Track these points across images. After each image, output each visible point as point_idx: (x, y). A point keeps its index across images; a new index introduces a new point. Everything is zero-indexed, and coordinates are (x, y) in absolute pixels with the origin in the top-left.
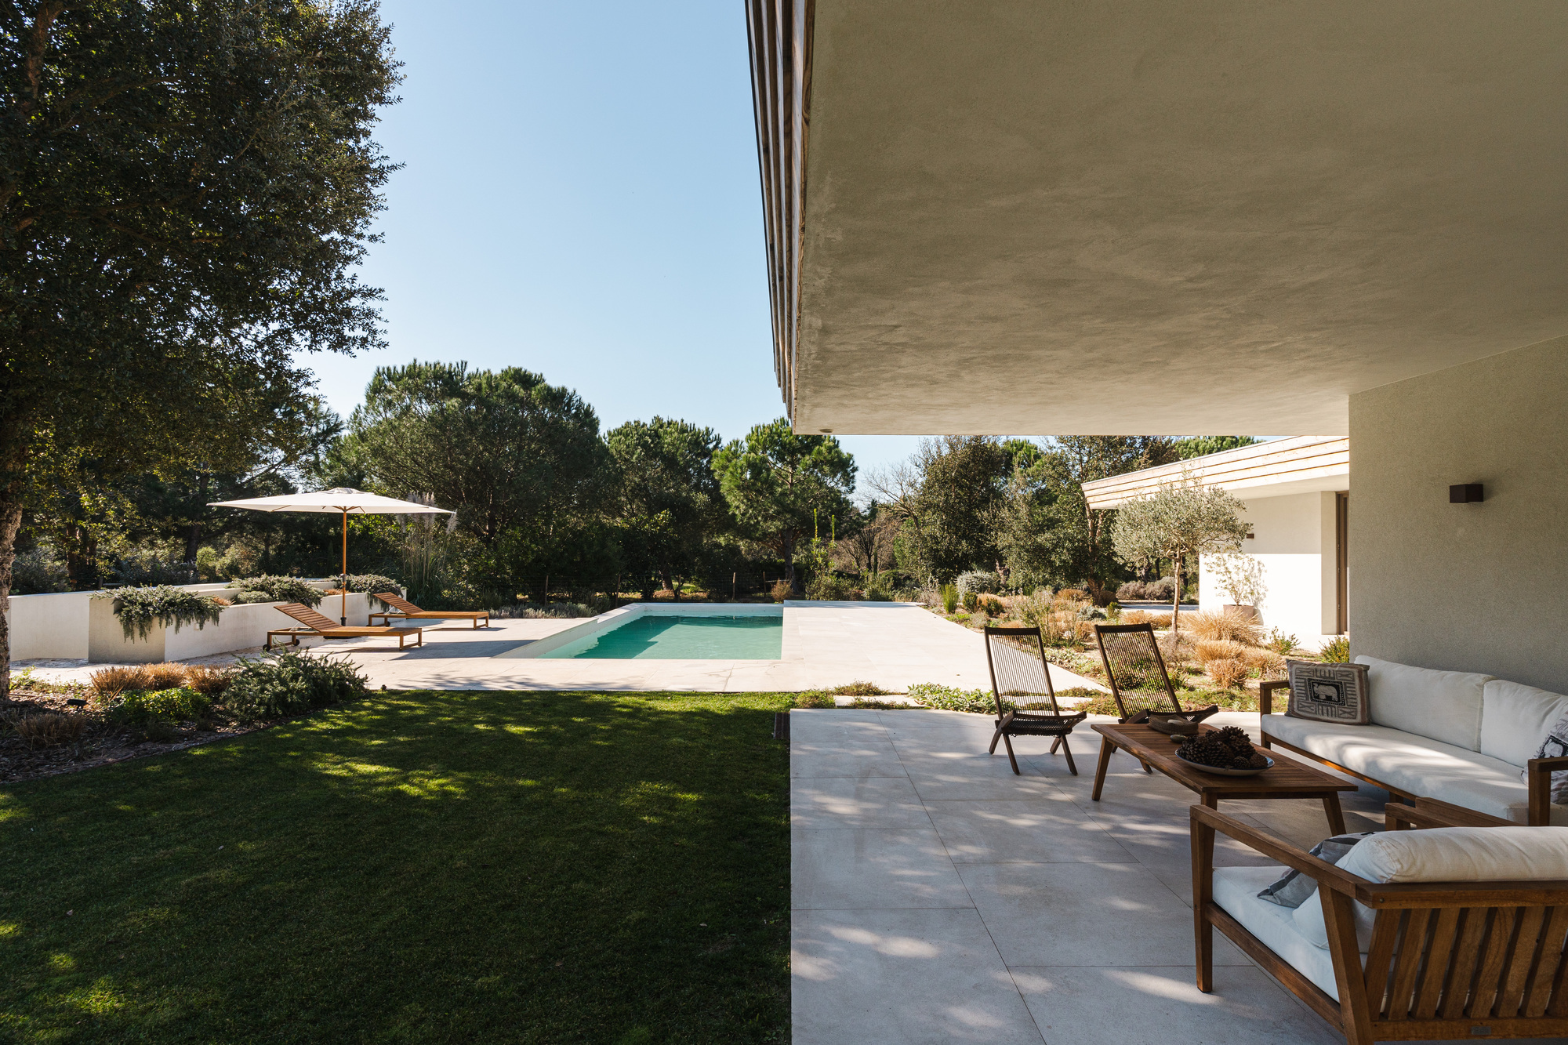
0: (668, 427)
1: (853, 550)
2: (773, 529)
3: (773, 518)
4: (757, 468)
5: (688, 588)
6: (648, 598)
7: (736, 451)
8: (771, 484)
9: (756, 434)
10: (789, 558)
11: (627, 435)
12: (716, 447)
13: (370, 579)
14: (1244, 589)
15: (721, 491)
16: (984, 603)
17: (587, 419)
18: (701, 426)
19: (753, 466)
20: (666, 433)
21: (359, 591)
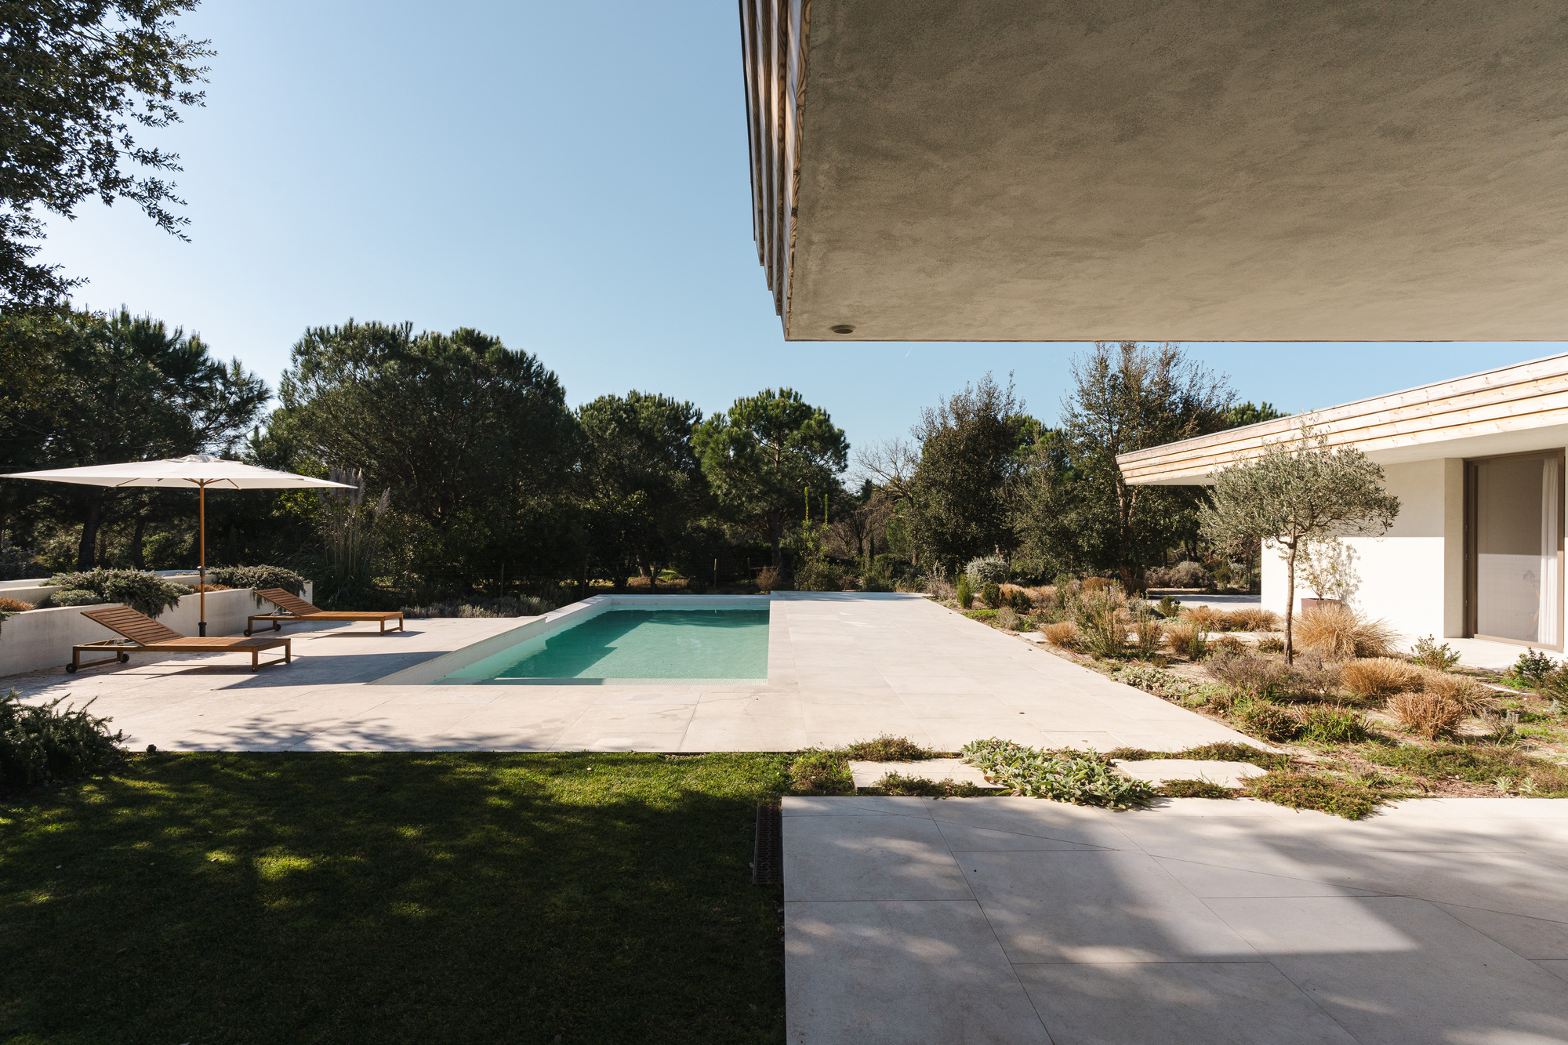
0: (645, 401)
1: (843, 533)
2: (758, 511)
3: (758, 499)
4: (741, 443)
5: (668, 574)
6: (621, 588)
7: (717, 426)
8: (755, 461)
9: (739, 407)
10: (776, 543)
11: (599, 410)
12: (697, 421)
13: (263, 570)
14: (1329, 580)
15: (702, 469)
16: (1008, 596)
17: (551, 390)
18: (680, 400)
19: (735, 441)
20: (642, 407)
21: (244, 586)
